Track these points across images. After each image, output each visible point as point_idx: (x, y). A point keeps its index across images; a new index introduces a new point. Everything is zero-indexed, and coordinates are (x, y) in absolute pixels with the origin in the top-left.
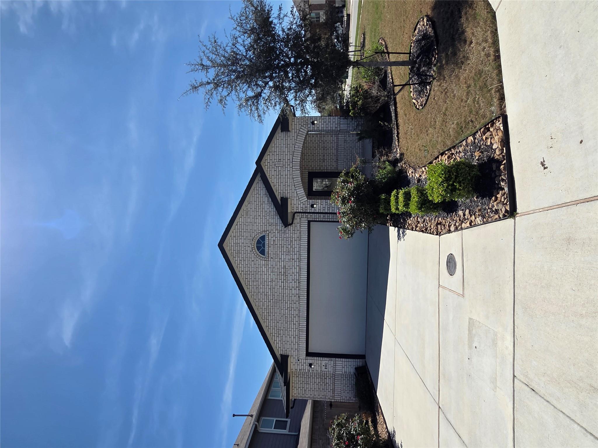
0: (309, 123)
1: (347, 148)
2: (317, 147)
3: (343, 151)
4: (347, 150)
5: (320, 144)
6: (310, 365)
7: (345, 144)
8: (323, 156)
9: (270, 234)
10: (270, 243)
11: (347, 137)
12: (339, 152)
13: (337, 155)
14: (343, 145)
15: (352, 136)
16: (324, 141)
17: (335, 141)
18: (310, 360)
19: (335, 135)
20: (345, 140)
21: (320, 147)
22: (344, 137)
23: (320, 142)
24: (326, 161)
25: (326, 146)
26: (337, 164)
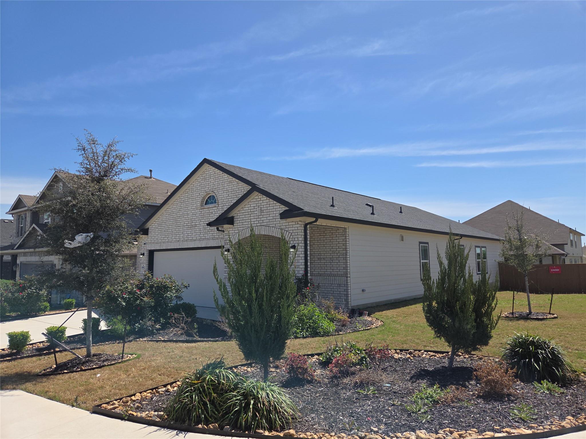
0: (295, 242)
1: (332, 287)
2: (332, 250)
3: (330, 283)
4: (330, 287)
5: (336, 254)
6: (143, 254)
7: (336, 285)
8: (324, 258)
9: (216, 208)
10: (211, 209)
11: (344, 288)
12: (328, 277)
13: (325, 275)
14: (335, 283)
15: (345, 294)
16: (339, 259)
17: (339, 273)
18: (146, 254)
19: (345, 273)
20: (340, 284)
21: (333, 254)
22: (343, 283)
23: (338, 254)
24: (319, 261)
25: (334, 261)
26: (315, 275)
